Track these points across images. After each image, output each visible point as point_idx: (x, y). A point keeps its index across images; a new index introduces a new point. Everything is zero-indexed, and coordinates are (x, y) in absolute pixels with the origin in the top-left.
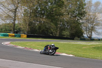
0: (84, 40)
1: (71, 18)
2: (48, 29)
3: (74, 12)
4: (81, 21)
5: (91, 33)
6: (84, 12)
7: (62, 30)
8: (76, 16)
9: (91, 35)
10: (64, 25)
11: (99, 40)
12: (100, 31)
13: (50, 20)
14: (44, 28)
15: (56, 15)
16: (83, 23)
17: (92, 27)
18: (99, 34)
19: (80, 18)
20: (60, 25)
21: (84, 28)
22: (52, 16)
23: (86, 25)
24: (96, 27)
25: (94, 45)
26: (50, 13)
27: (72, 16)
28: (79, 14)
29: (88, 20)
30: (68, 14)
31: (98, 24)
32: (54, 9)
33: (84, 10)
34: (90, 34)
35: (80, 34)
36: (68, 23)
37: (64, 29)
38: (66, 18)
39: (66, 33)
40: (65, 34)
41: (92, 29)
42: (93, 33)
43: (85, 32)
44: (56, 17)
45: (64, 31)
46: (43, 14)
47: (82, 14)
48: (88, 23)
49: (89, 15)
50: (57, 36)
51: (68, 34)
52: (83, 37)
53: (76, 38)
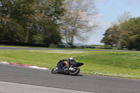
0: (62, 47)
1: (44, 17)
2: (13, 33)
3: (49, 9)
4: (58, 22)
5: (72, 37)
6: (63, 9)
7: (33, 33)
8: (51, 15)
9: (72, 41)
10: (35, 27)
11: (83, 47)
12: (84, 35)
13: (16, 20)
14: (7, 31)
15: (24, 13)
16: (61, 24)
17: (74, 30)
18: (83, 39)
19: (57, 17)
20: (29, 26)
21: (62, 31)
22: (19, 14)
23: (65, 27)
24: (78, 29)
25: (76, 54)
26: (16, 11)
27: (45, 14)
28: (56, 12)
29: (68, 21)
30: (41, 12)
31: (81, 26)
32: (22, 5)
33: (63, 7)
34: (71, 39)
35: (57, 39)
36: (40, 25)
37: (35, 33)
38: (38, 17)
39: (38, 38)
40: (36, 39)
41: (74, 33)
42: (75, 38)
43: (64, 37)
44: (24, 15)
45: (35, 36)
46: (6, 12)
47: (59, 12)
48: (69, 24)
49: (70, 13)
50: (26, 42)
51: (41, 39)
52: (62, 43)
53: (52, 44)
